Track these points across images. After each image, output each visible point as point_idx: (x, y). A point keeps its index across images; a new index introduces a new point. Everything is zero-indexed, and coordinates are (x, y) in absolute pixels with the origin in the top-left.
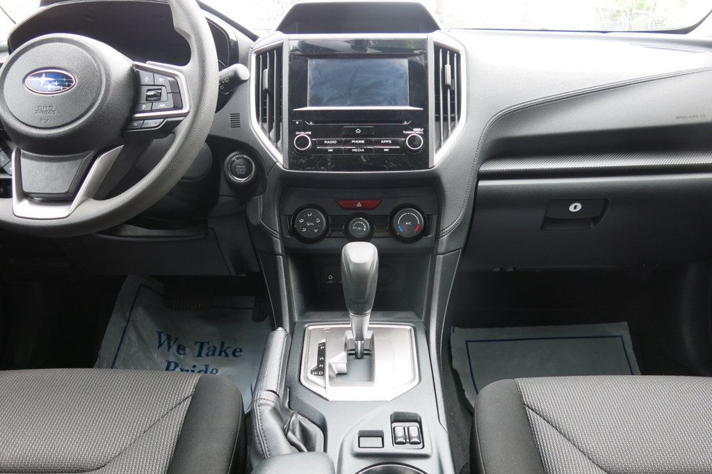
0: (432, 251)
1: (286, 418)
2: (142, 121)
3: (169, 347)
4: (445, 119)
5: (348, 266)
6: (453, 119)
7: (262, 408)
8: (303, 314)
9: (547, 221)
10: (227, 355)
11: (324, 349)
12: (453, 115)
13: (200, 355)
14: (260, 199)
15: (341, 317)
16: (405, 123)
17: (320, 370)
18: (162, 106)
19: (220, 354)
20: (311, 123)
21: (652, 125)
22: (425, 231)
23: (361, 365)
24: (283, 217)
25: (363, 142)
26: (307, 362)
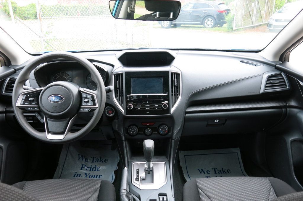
0: (171, 138)
1: (129, 195)
2: (83, 109)
3: (82, 160)
4: (175, 95)
5: (145, 148)
6: (177, 95)
7: (123, 195)
8: (131, 158)
9: (208, 125)
10: (103, 162)
11: (138, 171)
12: (177, 93)
13: (93, 162)
14: (116, 121)
15: (143, 159)
16: (162, 99)
17: (137, 179)
18: (89, 104)
19: (100, 162)
20: (133, 100)
21: (240, 96)
22: (169, 132)
23: (150, 175)
24: (124, 128)
25: (149, 106)
26: (133, 176)
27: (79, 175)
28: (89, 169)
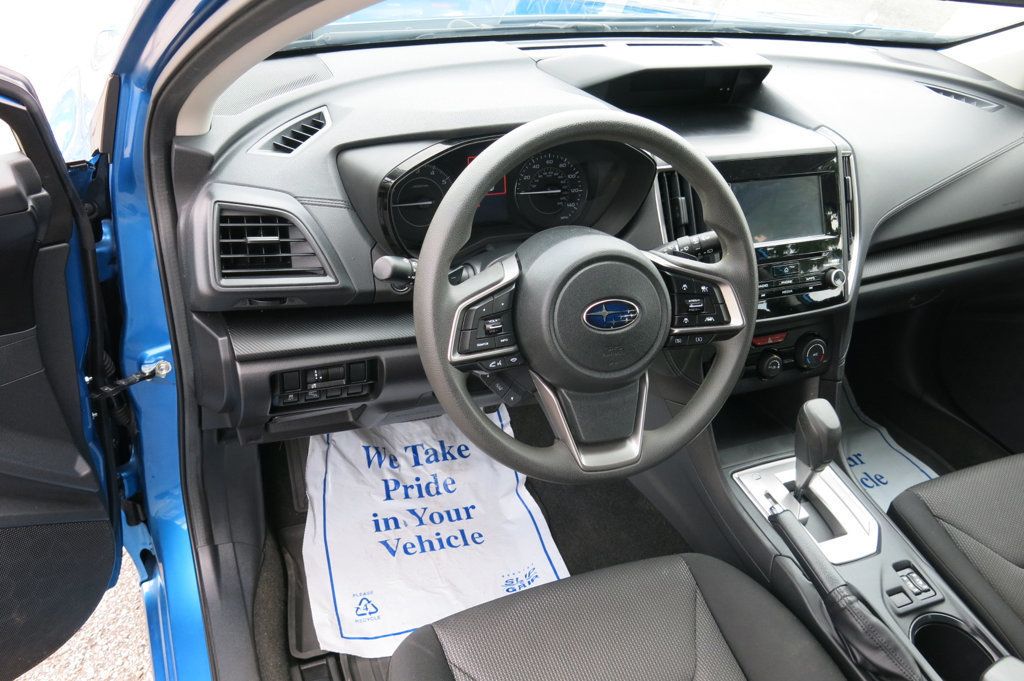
3: (381, 463)
13: (417, 463)
16: (824, 255)
18: (710, 319)
19: (445, 459)
25: (790, 281)
27: (392, 523)
28: (414, 492)
